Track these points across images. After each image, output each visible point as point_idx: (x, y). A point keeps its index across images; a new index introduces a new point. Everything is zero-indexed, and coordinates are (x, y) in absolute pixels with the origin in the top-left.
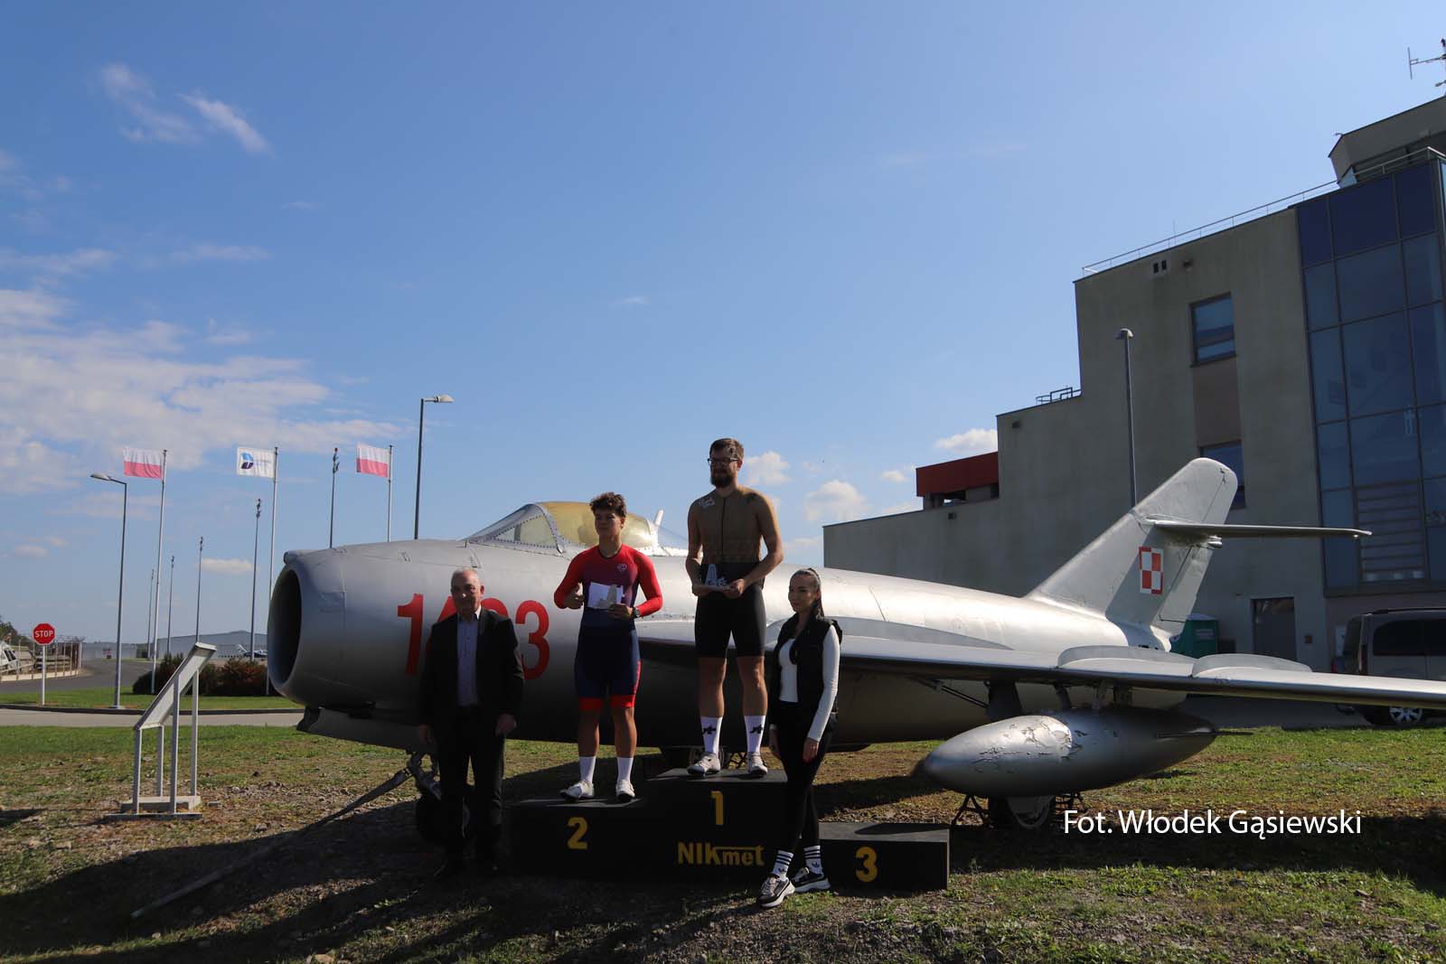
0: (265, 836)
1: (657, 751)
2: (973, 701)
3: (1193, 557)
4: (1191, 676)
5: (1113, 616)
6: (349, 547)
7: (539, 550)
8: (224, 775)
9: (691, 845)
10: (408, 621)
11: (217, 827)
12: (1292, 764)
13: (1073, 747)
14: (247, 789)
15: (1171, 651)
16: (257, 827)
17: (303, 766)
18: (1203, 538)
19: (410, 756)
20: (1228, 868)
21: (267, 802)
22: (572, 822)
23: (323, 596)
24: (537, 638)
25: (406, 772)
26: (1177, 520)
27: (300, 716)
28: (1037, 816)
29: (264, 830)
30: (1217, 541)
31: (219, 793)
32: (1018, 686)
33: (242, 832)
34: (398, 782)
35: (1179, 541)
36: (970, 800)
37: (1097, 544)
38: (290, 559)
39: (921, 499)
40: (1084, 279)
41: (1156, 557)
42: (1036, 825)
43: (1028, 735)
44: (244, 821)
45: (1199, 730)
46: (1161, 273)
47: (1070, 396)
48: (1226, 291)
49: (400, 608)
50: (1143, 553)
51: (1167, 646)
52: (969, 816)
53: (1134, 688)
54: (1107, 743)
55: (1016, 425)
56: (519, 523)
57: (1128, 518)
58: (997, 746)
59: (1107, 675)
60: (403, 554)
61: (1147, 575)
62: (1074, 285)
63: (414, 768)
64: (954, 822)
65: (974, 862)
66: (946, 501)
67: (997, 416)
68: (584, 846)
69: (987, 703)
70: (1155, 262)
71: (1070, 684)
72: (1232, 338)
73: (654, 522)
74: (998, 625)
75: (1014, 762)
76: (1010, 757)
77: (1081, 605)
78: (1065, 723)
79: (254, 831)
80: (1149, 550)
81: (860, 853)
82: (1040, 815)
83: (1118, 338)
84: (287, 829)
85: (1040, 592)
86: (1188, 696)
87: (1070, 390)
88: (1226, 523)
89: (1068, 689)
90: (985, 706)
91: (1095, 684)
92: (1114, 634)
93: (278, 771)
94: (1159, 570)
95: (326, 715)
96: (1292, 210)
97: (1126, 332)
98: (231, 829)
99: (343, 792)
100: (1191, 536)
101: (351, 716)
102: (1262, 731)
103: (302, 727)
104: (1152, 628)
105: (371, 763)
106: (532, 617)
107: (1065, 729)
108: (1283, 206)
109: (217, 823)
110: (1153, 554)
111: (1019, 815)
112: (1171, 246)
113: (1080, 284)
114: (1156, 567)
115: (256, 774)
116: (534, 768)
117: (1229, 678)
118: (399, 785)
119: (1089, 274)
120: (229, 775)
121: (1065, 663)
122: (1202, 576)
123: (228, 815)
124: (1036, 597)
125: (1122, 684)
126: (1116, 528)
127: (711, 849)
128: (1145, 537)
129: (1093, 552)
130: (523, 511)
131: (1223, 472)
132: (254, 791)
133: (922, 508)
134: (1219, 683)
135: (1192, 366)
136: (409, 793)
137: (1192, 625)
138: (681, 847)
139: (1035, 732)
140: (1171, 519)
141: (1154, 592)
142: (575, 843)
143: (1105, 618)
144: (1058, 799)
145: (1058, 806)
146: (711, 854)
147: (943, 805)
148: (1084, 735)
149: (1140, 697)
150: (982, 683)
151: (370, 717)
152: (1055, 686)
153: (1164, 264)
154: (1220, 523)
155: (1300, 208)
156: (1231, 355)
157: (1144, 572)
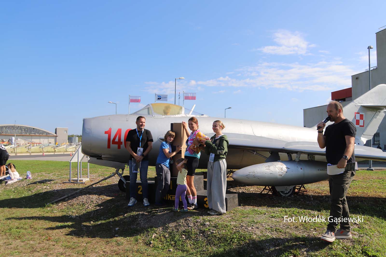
2: (264, 157)
3: (377, 115)
7: (147, 116)
10: (108, 134)
19: (116, 169)
22: (139, 187)
25: (115, 173)
26: (370, 104)
28: (287, 192)
32: (279, 153)
34: (112, 175)
35: (371, 110)
40: (379, 32)
42: (287, 195)
43: (268, 168)
47: (374, 69)
49: (105, 132)
50: (356, 114)
51: (365, 143)
54: (297, 171)
55: (357, 78)
57: (352, 104)
58: (255, 171)
61: (358, 122)
63: (117, 172)
64: (261, 192)
67: (352, 76)
68: (141, 193)
71: (292, 154)
80: (359, 113)
81: (205, 200)
82: (289, 192)
90: (267, 159)
100: (376, 109)
101: (97, 159)
104: (361, 137)
110: (360, 115)
111: (281, 192)
113: (378, 34)
122: (381, 121)
126: (347, 107)
127: (169, 196)
128: (358, 109)
139: (270, 167)
141: (360, 126)
142: (139, 192)
148: (289, 168)
150: (269, 152)
151: (102, 159)
152: (288, 154)
157: (357, 120)
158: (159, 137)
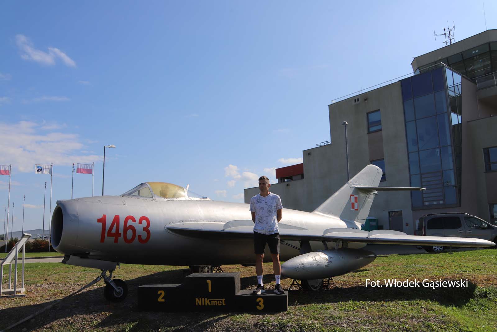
0: (50, 301)
1: (188, 267)
2: (295, 248)
3: (368, 198)
4: (367, 238)
5: (342, 218)
6: (79, 198)
7: (146, 199)
8: (34, 280)
9: (200, 299)
10: (101, 224)
11: (32, 299)
12: (402, 267)
13: (329, 262)
14: (43, 285)
15: (361, 229)
16: (47, 298)
17: (63, 276)
18: (372, 191)
19: (102, 271)
20: (380, 301)
21: (50, 289)
22: (159, 292)
23: (71, 216)
24: (146, 229)
25: (101, 277)
26: (363, 185)
27: (63, 258)
28: (317, 286)
29: (49, 299)
30: (376, 192)
31: (33, 287)
32: (310, 242)
33: (41, 300)
34: (98, 280)
35: (363, 193)
36: (295, 281)
37: (336, 194)
38: (59, 203)
39: (277, 179)
40: (331, 104)
41: (356, 198)
42: (318, 289)
43: (314, 259)
44: (42, 296)
45: (370, 256)
46: (357, 102)
47: (327, 144)
48: (378, 108)
49: (98, 219)
50: (352, 197)
51: (360, 228)
52: (295, 287)
53: (349, 242)
54: (340, 260)
55: (309, 154)
56: (139, 189)
57: (346, 185)
58: (303, 262)
59: (341, 238)
60: (99, 200)
61: (353, 204)
62: (328, 107)
63: (103, 275)
64: (290, 289)
65: (296, 302)
66: (286, 180)
67: (303, 151)
68: (163, 300)
69: (300, 247)
70: (355, 99)
71: (328, 241)
72: (381, 124)
73: (186, 188)
74: (304, 222)
75: (309, 268)
76: (308, 266)
77: (331, 215)
78: (326, 254)
79: (46, 300)
80: (353, 196)
81: (258, 300)
82: (319, 286)
83: (343, 125)
84: (58, 298)
85: (317, 210)
86: (368, 245)
87: (327, 142)
88: (379, 186)
89: (327, 243)
90: (299, 249)
91: (336, 241)
92: (343, 224)
93: (54, 278)
94: (357, 202)
95: (72, 257)
96: (400, 82)
97: (345, 123)
98: (37, 299)
99: (78, 285)
100: (367, 191)
101: (81, 258)
102: (392, 256)
103: (63, 262)
104: (355, 222)
105: (88, 274)
106: (144, 222)
107: (326, 256)
108: (397, 81)
109: (32, 297)
111: (312, 286)
112: (361, 93)
113: (330, 106)
114: (356, 201)
115: (46, 280)
116: (145, 274)
117: (380, 238)
118: (98, 281)
119: (333, 103)
120: (36, 280)
121: (325, 234)
122: (371, 204)
123: (36, 294)
124: (316, 212)
125: (345, 241)
126: (342, 188)
127: (207, 300)
128: (352, 191)
129: (335, 197)
130: (141, 185)
131: (377, 169)
132: (45, 285)
133: (277, 183)
134: (377, 240)
135: (368, 134)
136: (102, 284)
137: (368, 221)
138: (197, 299)
139: (316, 257)
140: (361, 185)
141: (355, 210)
142: (160, 299)
143: (339, 219)
144: (324, 280)
145: (324, 282)
146: (207, 302)
147: (286, 284)
148: (332, 258)
149: (351, 245)
150: (298, 241)
151: (88, 258)
152: (323, 242)
153: (358, 100)
154: (377, 186)
155: (402, 81)
156: (381, 130)
157: (352, 203)
158: (167, 226)
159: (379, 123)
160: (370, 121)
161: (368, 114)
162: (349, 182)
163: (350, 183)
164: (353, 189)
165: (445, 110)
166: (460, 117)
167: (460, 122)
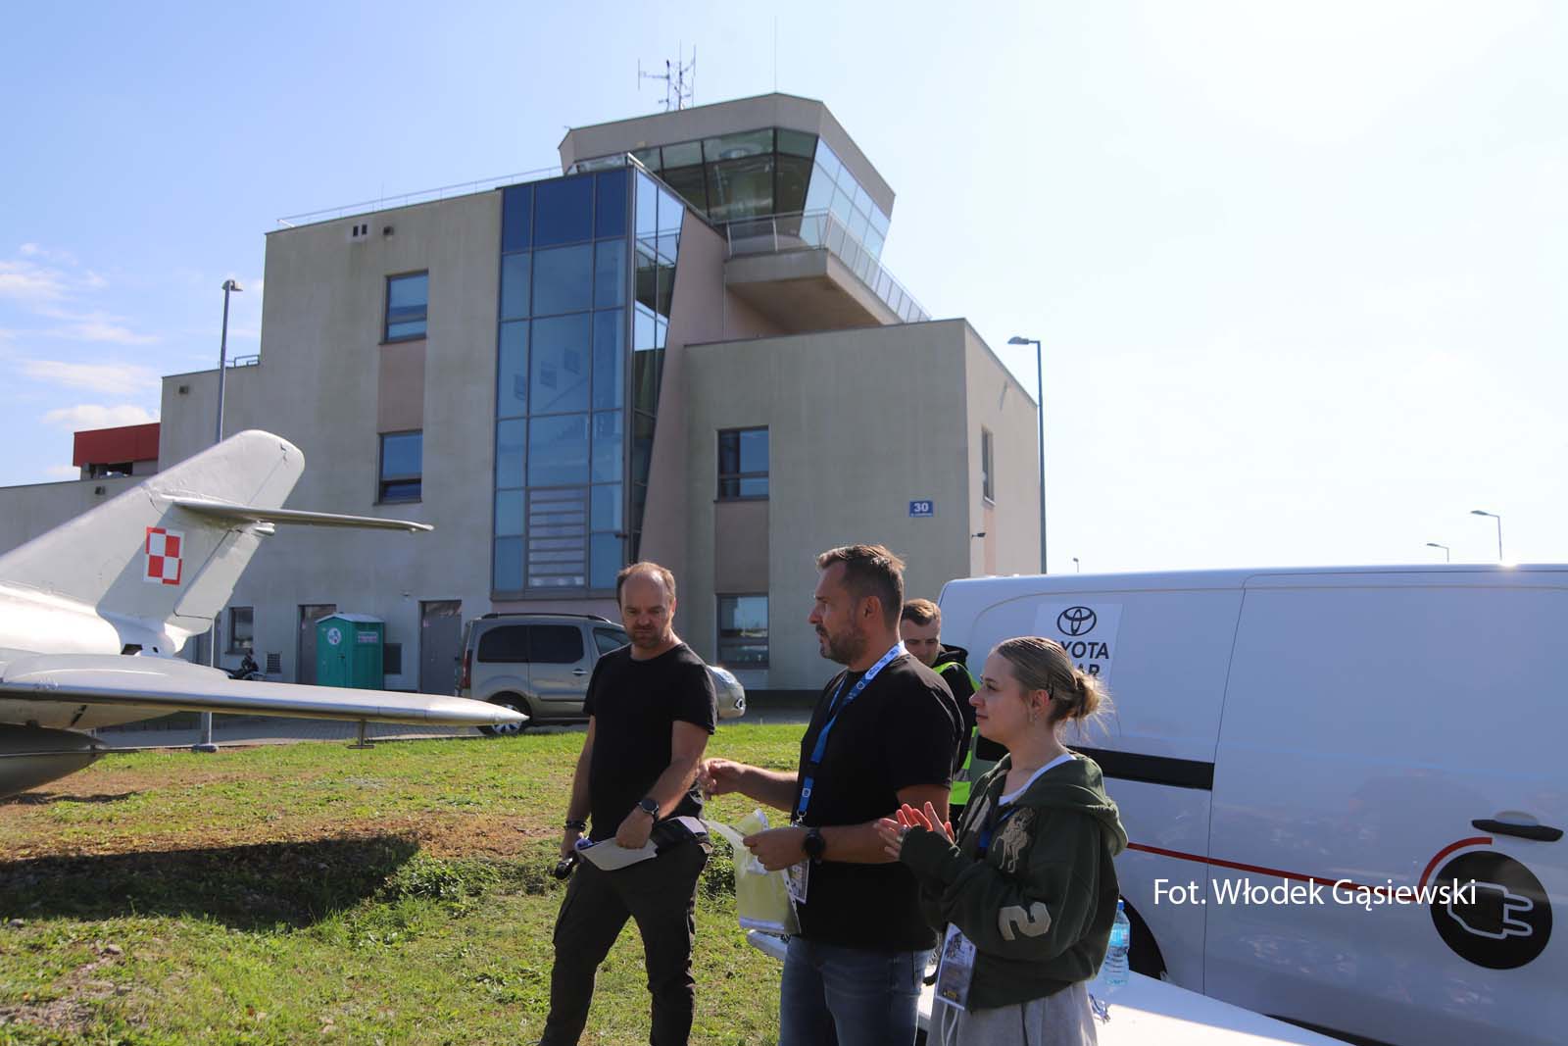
5: (105, 610)
18: (250, 522)
26: (208, 499)
30: (268, 527)
35: (208, 524)
39: (79, 468)
40: (278, 231)
46: (360, 237)
47: (244, 363)
48: (424, 267)
50: (154, 536)
51: (180, 647)
55: (186, 390)
57: (135, 493)
61: (156, 565)
62: (265, 237)
66: (109, 473)
70: (356, 225)
72: (424, 318)
80: (162, 531)
87: (247, 358)
88: (283, 508)
94: (176, 555)
96: (499, 193)
100: (229, 519)
104: (165, 624)
108: (492, 186)
110: (168, 537)
112: (376, 210)
113: (271, 237)
114: (172, 552)
119: (285, 227)
122: (242, 567)
128: (161, 515)
131: (282, 449)
133: (78, 479)
135: (380, 344)
140: (202, 498)
141: (165, 581)
143: (92, 612)
153: (364, 228)
154: (275, 506)
155: (507, 191)
156: (422, 337)
157: (153, 558)
159: (420, 312)
160: (394, 304)
161: (389, 279)
162: (151, 482)
163: (155, 485)
164: (164, 509)
165: (620, 301)
166: (662, 330)
167: (661, 345)
